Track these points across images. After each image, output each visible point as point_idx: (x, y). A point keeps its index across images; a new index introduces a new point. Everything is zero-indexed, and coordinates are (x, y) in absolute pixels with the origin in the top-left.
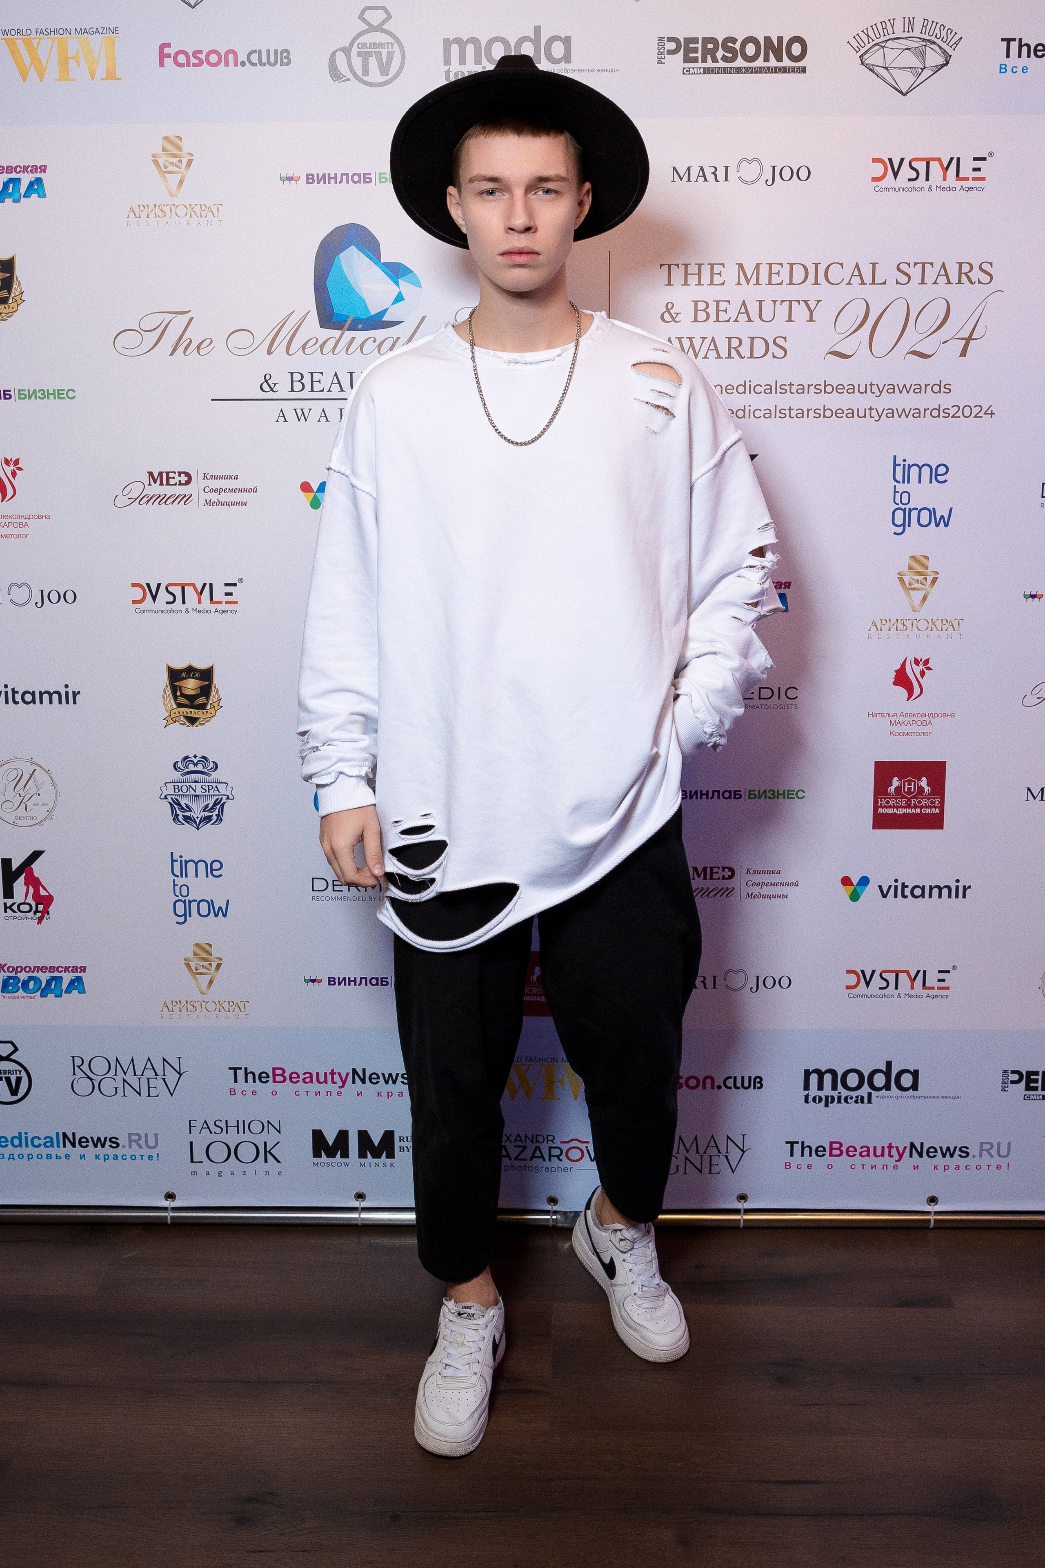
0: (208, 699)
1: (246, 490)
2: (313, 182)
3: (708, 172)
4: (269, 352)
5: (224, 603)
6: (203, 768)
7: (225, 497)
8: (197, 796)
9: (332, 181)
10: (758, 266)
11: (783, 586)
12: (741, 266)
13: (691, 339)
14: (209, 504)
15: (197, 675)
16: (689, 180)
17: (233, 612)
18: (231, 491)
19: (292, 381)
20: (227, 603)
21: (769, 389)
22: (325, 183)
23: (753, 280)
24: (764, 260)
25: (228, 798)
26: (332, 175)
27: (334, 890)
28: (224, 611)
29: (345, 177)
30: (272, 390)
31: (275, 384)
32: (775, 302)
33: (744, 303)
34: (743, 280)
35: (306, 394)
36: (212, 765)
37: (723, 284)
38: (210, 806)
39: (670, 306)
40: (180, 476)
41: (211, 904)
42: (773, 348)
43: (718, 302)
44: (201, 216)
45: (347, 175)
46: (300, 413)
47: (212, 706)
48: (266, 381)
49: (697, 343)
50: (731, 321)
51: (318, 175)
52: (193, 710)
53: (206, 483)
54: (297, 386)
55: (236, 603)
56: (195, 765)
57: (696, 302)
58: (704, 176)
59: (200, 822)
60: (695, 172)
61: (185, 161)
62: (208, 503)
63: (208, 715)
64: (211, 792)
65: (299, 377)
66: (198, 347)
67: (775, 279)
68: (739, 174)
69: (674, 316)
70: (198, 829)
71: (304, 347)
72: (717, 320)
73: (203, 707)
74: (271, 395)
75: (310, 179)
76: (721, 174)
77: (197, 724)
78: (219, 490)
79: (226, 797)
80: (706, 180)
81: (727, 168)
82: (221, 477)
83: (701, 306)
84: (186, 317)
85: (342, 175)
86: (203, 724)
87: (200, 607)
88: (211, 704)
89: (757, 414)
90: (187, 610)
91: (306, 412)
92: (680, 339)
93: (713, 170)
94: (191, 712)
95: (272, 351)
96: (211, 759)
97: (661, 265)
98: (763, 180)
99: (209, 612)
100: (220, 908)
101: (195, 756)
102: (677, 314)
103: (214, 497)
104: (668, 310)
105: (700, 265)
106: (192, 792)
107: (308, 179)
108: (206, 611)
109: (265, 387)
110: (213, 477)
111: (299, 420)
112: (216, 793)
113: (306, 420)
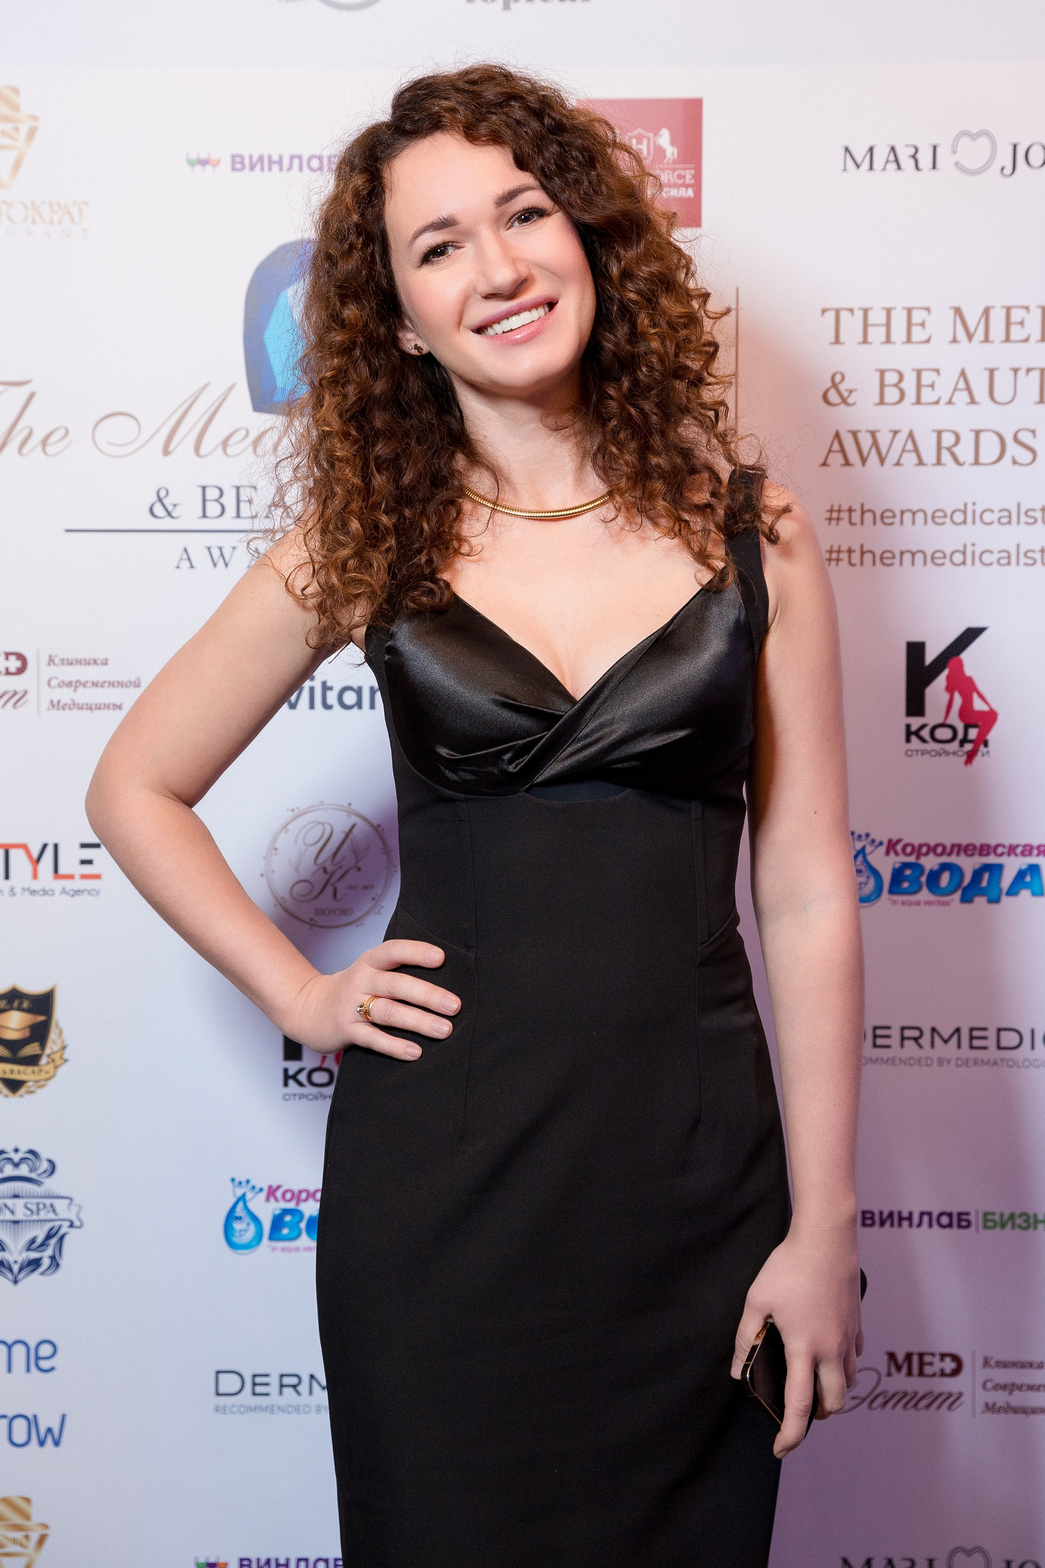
0: (43, 1046)
1: (121, 684)
2: (243, 168)
3: (904, 155)
4: (166, 452)
5: (77, 877)
6: (31, 1171)
7: (84, 696)
8: (16, 1222)
9: (275, 167)
10: (987, 311)
11: (1035, 852)
12: (958, 311)
13: (873, 434)
14: (56, 707)
15: (25, 1005)
16: (871, 168)
17: (93, 892)
18: (95, 684)
19: (204, 500)
20: (84, 877)
21: (1006, 518)
22: (262, 169)
23: (980, 335)
24: (998, 303)
25: (72, 1225)
26: (275, 158)
27: (254, 1394)
28: (77, 892)
29: (296, 162)
30: (169, 514)
31: (175, 506)
32: (1016, 371)
33: (963, 374)
34: (961, 335)
35: (228, 521)
36: (45, 1165)
37: (928, 341)
38: (39, 1240)
39: (838, 378)
40: (7, 659)
41: (32, 1422)
42: (1012, 448)
43: (919, 372)
44: (52, 222)
45: (300, 157)
46: (216, 553)
47: (50, 1060)
48: (160, 500)
49: (884, 440)
50: (943, 401)
51: (251, 157)
52: (16, 1068)
53: (54, 671)
54: (213, 509)
55: (97, 877)
56: (16, 1165)
57: (882, 373)
58: (897, 161)
59: (21, 1270)
60: (881, 155)
61: (24, 129)
62: (55, 705)
63: (43, 1076)
64: (43, 1215)
65: (216, 494)
66: (44, 443)
67: (1017, 333)
68: (956, 158)
69: (846, 394)
70: (16, 1282)
71: (225, 443)
72: (918, 402)
73: (33, 1060)
74: (167, 523)
75: (237, 163)
76: (925, 158)
77: (23, 1090)
78: (74, 684)
79: (68, 1223)
80: (899, 168)
81: (935, 148)
82: (79, 662)
83: (891, 378)
84: (25, 391)
85: (292, 157)
86: (32, 1092)
87: (36, 885)
88: (48, 1056)
89: (987, 558)
90: (12, 892)
91: (227, 552)
92: (854, 434)
93: (912, 151)
94: (12, 1071)
95: (171, 448)
96: (44, 1154)
97: (824, 311)
98: (996, 167)
99: (51, 893)
100: (49, 1430)
101: (16, 1150)
102: (851, 391)
103: (66, 696)
104: (835, 385)
105: (889, 311)
106: (8, 1216)
107: (234, 163)
108: (45, 892)
109: (159, 510)
110: (65, 662)
111: (215, 565)
112: (51, 1216)
113: (226, 565)
